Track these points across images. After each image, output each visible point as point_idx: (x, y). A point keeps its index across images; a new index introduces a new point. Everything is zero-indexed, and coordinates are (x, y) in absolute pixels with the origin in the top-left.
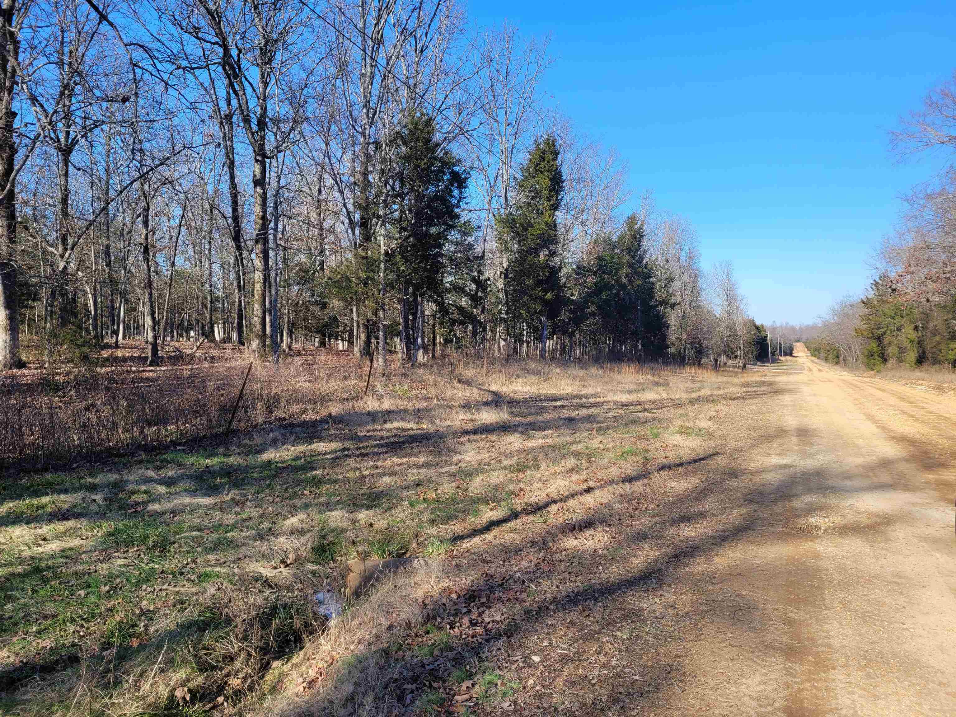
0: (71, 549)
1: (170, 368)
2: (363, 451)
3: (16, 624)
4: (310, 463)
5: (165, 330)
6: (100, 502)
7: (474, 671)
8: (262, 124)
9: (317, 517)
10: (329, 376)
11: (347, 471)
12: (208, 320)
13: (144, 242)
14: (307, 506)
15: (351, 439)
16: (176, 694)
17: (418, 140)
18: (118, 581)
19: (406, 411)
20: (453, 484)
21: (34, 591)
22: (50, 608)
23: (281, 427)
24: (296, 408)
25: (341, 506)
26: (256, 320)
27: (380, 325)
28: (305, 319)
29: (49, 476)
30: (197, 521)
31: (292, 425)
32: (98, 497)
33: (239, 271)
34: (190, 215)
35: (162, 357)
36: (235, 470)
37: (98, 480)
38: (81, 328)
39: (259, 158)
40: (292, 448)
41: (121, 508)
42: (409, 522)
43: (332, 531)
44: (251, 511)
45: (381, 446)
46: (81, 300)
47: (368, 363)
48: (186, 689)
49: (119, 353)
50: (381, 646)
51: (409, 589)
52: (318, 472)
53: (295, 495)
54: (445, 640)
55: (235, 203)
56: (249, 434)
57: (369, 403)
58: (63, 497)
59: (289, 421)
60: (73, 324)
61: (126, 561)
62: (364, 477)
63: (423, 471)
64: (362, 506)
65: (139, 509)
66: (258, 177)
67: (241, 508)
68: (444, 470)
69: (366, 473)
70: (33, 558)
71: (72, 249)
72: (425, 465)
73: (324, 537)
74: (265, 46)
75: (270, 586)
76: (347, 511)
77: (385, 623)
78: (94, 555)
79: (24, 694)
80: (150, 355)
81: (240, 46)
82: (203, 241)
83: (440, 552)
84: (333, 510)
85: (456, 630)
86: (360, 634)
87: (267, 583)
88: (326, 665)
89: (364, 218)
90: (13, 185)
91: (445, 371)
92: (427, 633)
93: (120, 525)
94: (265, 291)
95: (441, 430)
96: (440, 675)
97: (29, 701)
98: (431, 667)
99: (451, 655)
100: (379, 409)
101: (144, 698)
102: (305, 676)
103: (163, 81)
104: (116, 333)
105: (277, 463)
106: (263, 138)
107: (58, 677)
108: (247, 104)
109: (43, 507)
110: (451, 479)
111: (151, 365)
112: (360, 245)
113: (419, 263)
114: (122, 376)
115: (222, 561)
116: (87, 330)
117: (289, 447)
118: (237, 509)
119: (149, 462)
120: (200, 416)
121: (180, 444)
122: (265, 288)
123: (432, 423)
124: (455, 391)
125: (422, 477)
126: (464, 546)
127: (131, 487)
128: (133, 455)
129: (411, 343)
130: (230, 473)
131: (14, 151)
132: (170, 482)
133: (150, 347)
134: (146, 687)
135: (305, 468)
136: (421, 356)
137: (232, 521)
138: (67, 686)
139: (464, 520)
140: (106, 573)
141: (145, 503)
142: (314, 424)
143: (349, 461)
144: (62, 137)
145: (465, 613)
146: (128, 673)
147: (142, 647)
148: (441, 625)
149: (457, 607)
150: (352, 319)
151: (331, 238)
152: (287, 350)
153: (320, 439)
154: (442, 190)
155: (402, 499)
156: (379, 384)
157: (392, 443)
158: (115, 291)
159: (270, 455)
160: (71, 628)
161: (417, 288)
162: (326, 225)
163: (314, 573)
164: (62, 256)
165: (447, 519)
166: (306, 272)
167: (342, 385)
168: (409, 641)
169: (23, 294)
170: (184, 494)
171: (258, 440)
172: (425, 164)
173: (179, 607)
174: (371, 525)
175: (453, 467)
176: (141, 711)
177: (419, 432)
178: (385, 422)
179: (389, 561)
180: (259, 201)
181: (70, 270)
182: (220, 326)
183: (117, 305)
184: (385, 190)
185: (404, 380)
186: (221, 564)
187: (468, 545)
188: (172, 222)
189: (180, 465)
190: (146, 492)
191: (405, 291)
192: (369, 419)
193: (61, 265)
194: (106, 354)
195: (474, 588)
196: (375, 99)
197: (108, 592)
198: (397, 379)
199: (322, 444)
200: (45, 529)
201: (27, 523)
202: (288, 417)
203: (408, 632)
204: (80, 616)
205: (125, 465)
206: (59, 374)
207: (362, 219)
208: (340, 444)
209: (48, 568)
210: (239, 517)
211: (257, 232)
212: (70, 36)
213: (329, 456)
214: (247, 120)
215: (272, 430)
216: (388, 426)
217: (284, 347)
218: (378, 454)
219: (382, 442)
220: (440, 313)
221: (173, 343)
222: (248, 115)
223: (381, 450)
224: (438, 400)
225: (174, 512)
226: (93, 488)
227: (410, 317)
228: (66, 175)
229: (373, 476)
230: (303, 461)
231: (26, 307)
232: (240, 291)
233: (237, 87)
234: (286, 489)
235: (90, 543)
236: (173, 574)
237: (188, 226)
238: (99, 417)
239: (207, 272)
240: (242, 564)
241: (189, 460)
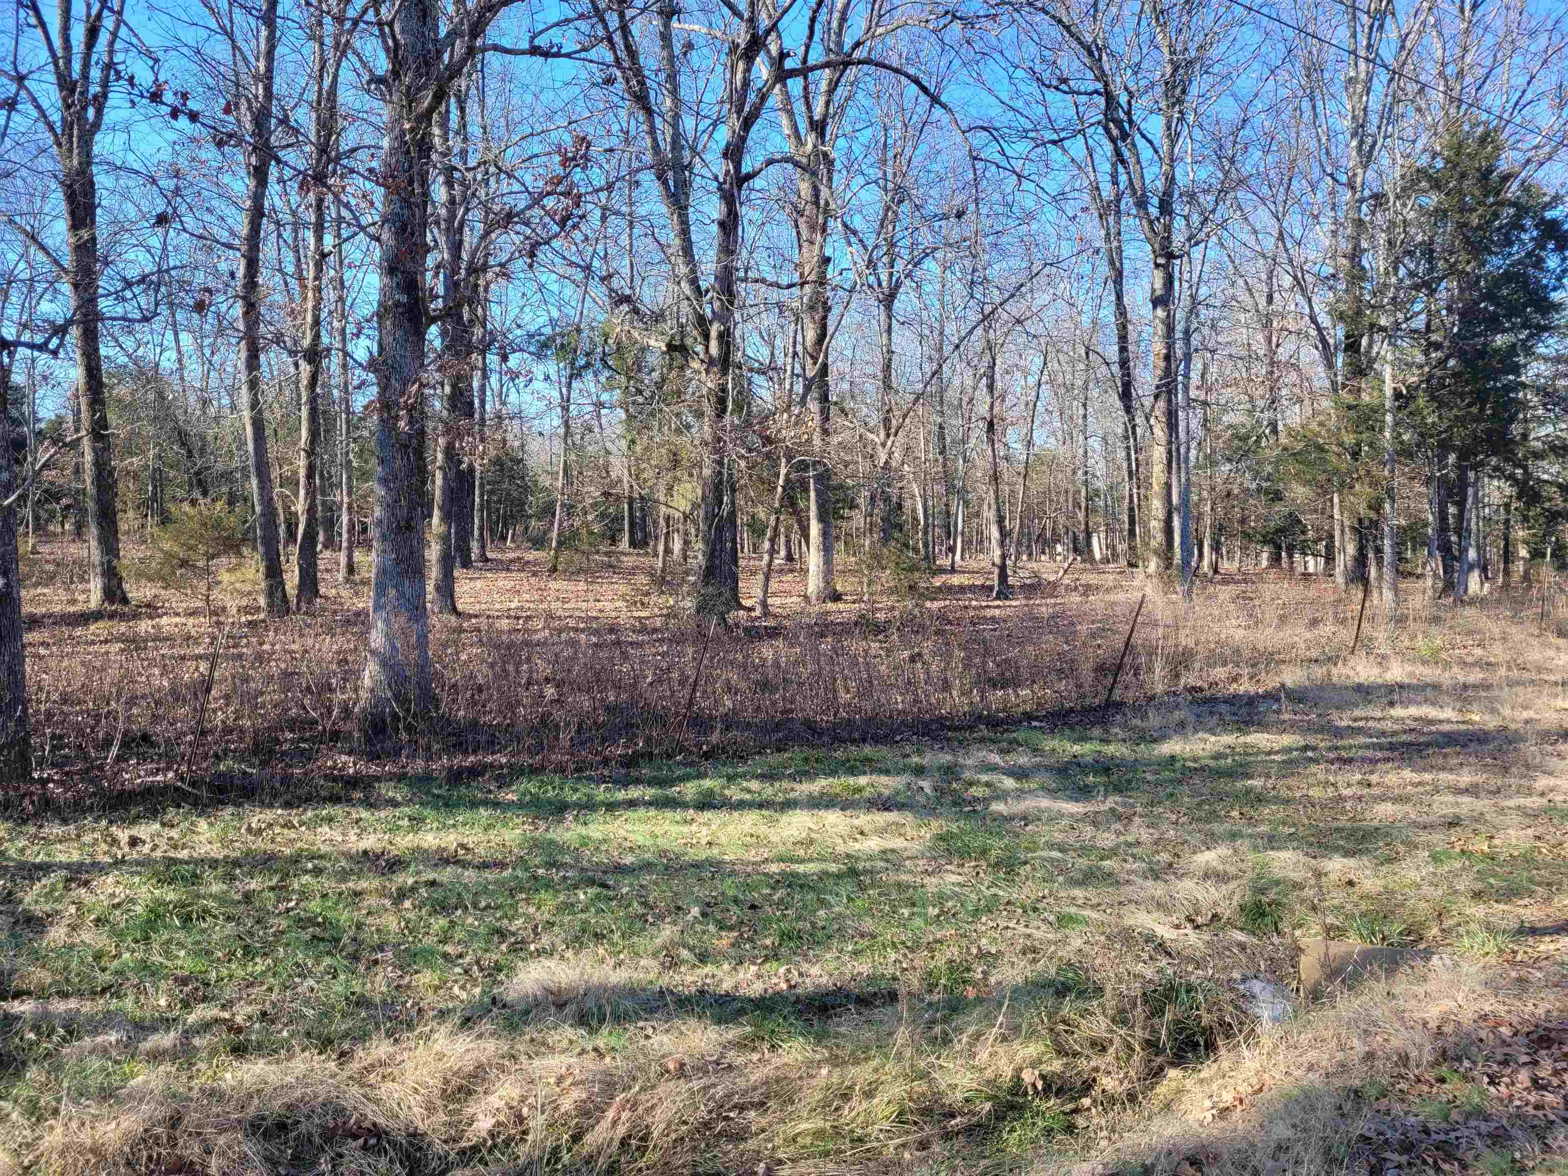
0: (893, 851)
1: (1024, 602)
2: (1343, 753)
3: (829, 937)
4: (1241, 765)
5: (1019, 543)
6: (928, 791)
7: (1531, 1164)
8: (1166, 207)
9: (1251, 856)
10: (1283, 619)
11: (1310, 786)
12: (1083, 527)
13: (987, 416)
14: (1234, 836)
15: (1321, 730)
16: (1023, 1076)
17: (1463, 176)
18: (950, 904)
19: (1436, 687)
20: (1530, 832)
21: (850, 899)
22: (868, 924)
23: (1194, 702)
24: (1220, 673)
25: (1295, 844)
26: (1156, 525)
27: (1386, 529)
28: (1243, 521)
29: (868, 750)
30: (1058, 837)
31: (1213, 700)
32: (926, 784)
33: (1128, 448)
34: (1056, 365)
35: (1013, 587)
36: (1118, 766)
37: (927, 759)
38: (906, 546)
39: (1161, 261)
40: (1213, 739)
41: (955, 804)
42: (1426, 890)
43: (1277, 883)
44: (1139, 831)
45: (1381, 747)
46: (908, 504)
47: (1360, 595)
48: (1037, 1073)
49: (956, 580)
50: (1350, 1082)
51: (1414, 1002)
52: (1256, 783)
53: (1213, 816)
54: (1476, 1100)
55: (1123, 338)
56: (1139, 710)
57: (1359, 668)
58: (884, 779)
59: (1208, 694)
60: (897, 540)
61: (960, 879)
62: (1341, 799)
63: (1465, 799)
64: (1336, 849)
65: (979, 808)
66: (1159, 293)
67: (1125, 826)
68: (1511, 803)
69: (1346, 792)
70: (848, 856)
71: (896, 434)
72: (1472, 790)
73: (1263, 891)
74: (1172, 75)
75: (1169, 954)
76: (1307, 854)
77: (1359, 1047)
78: (921, 863)
79: (838, 1025)
80: (996, 582)
81: (1132, 87)
82: (1075, 403)
83: (1486, 949)
84: (1279, 849)
85: (1502, 1088)
86: (1311, 1056)
87: (1162, 948)
88: (1250, 1090)
89: (1353, 336)
90: (826, 357)
91: (1529, 612)
92: (1442, 1080)
93: (954, 827)
94: (1169, 478)
95: (1513, 726)
96: (1459, 1154)
97: (844, 1036)
98: (1442, 1137)
99: (1484, 1127)
100: (1380, 681)
101: (981, 1070)
102: (1215, 1099)
103: (1014, 172)
104: (952, 550)
105: (1185, 760)
106: (1168, 228)
107: (877, 1014)
108: (1142, 177)
109: (859, 790)
110: (1527, 821)
111: (998, 598)
112: (1344, 386)
113: (1469, 405)
114: (958, 614)
115: (1094, 901)
116: (916, 550)
117: (1207, 736)
118: (1118, 826)
119: (993, 741)
120: (1067, 677)
121: (1036, 719)
122: (1170, 472)
123: (1493, 711)
124: (1551, 653)
125: (1464, 811)
126: (1542, 947)
127: (967, 775)
128: (971, 728)
129: (1454, 558)
130: (1109, 769)
131: (827, 309)
132: (1020, 774)
133: (997, 571)
134: (983, 1056)
135: (1230, 774)
136: (1474, 582)
137: (1109, 844)
138: (886, 1028)
139: (1548, 900)
140: (935, 890)
141: (986, 801)
142: (1251, 701)
143: (1314, 768)
144: (884, 278)
145: (1525, 1064)
146: (959, 1030)
147: (979, 1000)
148: (1470, 1074)
149: (1507, 1050)
150: (1332, 517)
151: (1293, 377)
152: (1210, 574)
153: (1263, 726)
154: (1520, 262)
155: (1416, 847)
156: (1381, 634)
157: (1403, 744)
158: (951, 489)
159: (1172, 747)
160: (893, 956)
161: (1464, 454)
162: (1283, 354)
163: (1242, 947)
164: (884, 445)
165: (1510, 894)
166: (1244, 439)
167: (1308, 635)
168: (1403, 1085)
169: (838, 501)
170: (1041, 793)
171: (1154, 720)
172: (1481, 217)
173: (1030, 956)
174: (1351, 883)
175: (1535, 798)
176: (975, 1085)
177: (1463, 727)
178: (1392, 704)
179: (1381, 950)
180: (1161, 329)
181: (894, 464)
182: (1103, 535)
183: (953, 510)
184: (1393, 280)
185: (1434, 630)
186: (1092, 906)
187: (1552, 947)
188: (1029, 378)
189: (1035, 750)
190: (988, 784)
191: (1440, 462)
192: (1357, 697)
193: (882, 457)
194: (937, 582)
195: (1548, 1025)
196: (1374, 119)
197: (938, 916)
198: (1419, 626)
199: (1266, 736)
200: (864, 819)
201: (842, 809)
202: (1206, 686)
203: (1403, 1071)
204: (903, 943)
205: (960, 742)
206: (881, 609)
207: (1347, 337)
208: (1298, 737)
209: (866, 872)
210: (1122, 838)
211: (1156, 382)
212: (894, 134)
213: (1277, 758)
214: (1142, 204)
215: (1177, 706)
216: (1398, 712)
217: (1206, 569)
218: (1374, 761)
219: (1383, 740)
220: (1519, 498)
221: (1029, 566)
222: (1144, 195)
223: (1379, 755)
224: (1509, 669)
225: (1025, 819)
226: (919, 771)
227: (1452, 510)
228: (889, 330)
229: (1360, 799)
230: (1229, 760)
231: (842, 517)
232: (1131, 478)
233: (1127, 154)
234: (1199, 804)
235: (915, 847)
236: (1023, 907)
237: (1051, 382)
238: (927, 673)
239: (1081, 451)
240: (1124, 910)
241: (1050, 743)
